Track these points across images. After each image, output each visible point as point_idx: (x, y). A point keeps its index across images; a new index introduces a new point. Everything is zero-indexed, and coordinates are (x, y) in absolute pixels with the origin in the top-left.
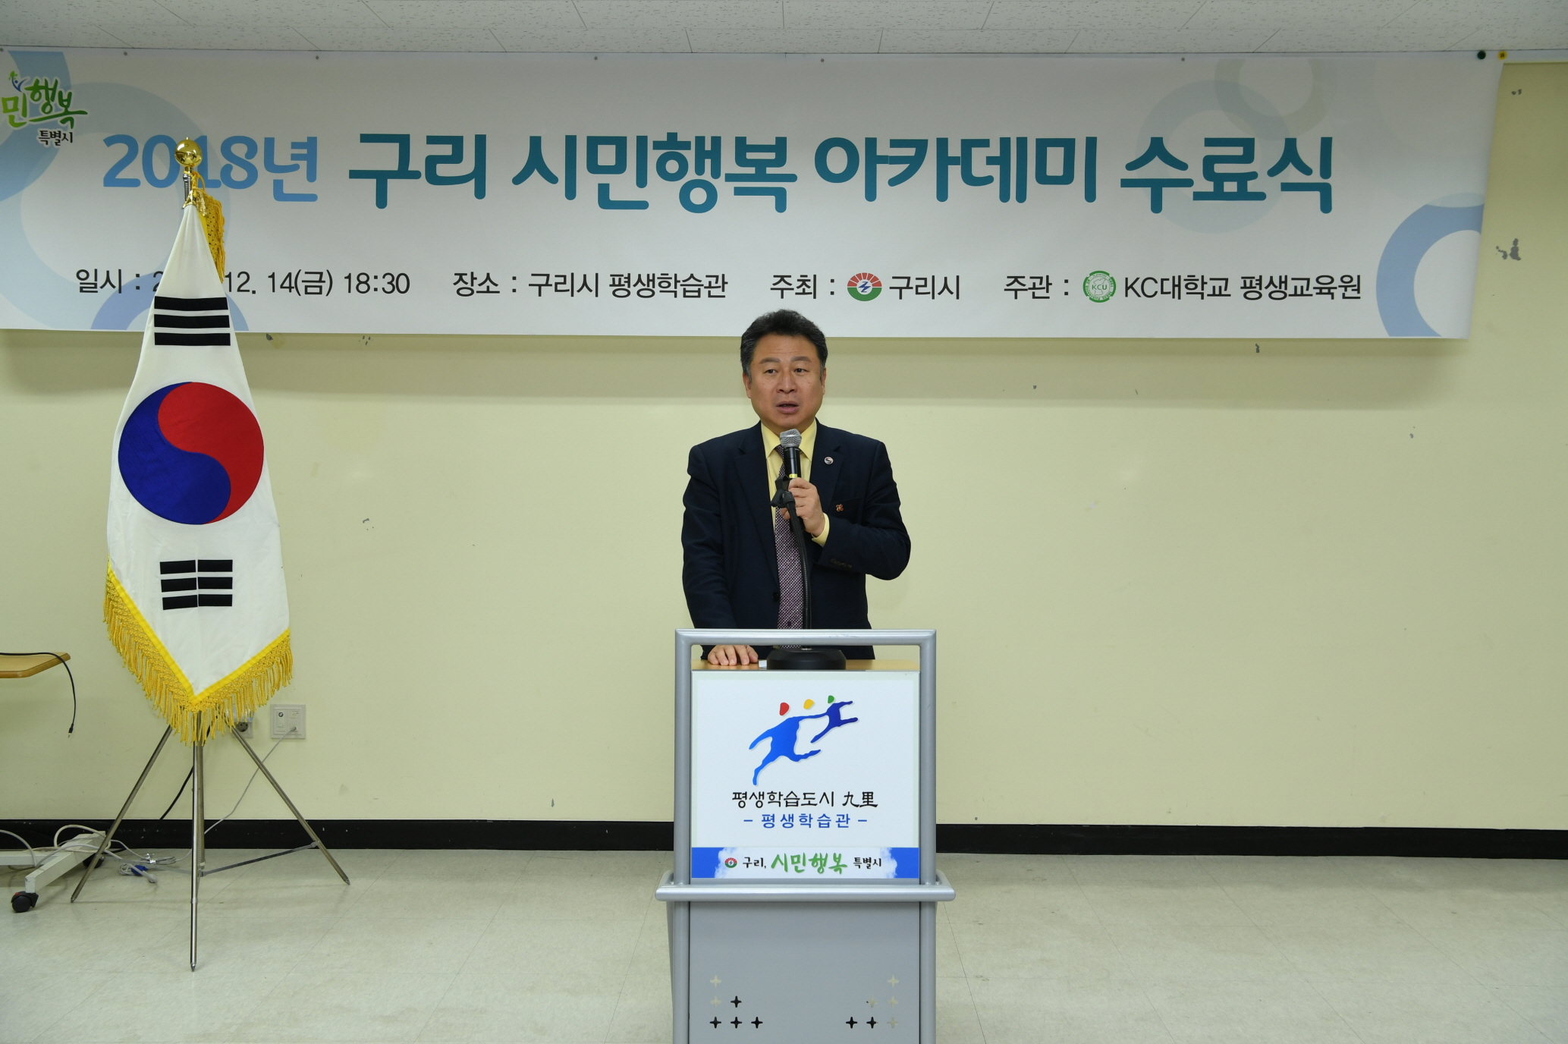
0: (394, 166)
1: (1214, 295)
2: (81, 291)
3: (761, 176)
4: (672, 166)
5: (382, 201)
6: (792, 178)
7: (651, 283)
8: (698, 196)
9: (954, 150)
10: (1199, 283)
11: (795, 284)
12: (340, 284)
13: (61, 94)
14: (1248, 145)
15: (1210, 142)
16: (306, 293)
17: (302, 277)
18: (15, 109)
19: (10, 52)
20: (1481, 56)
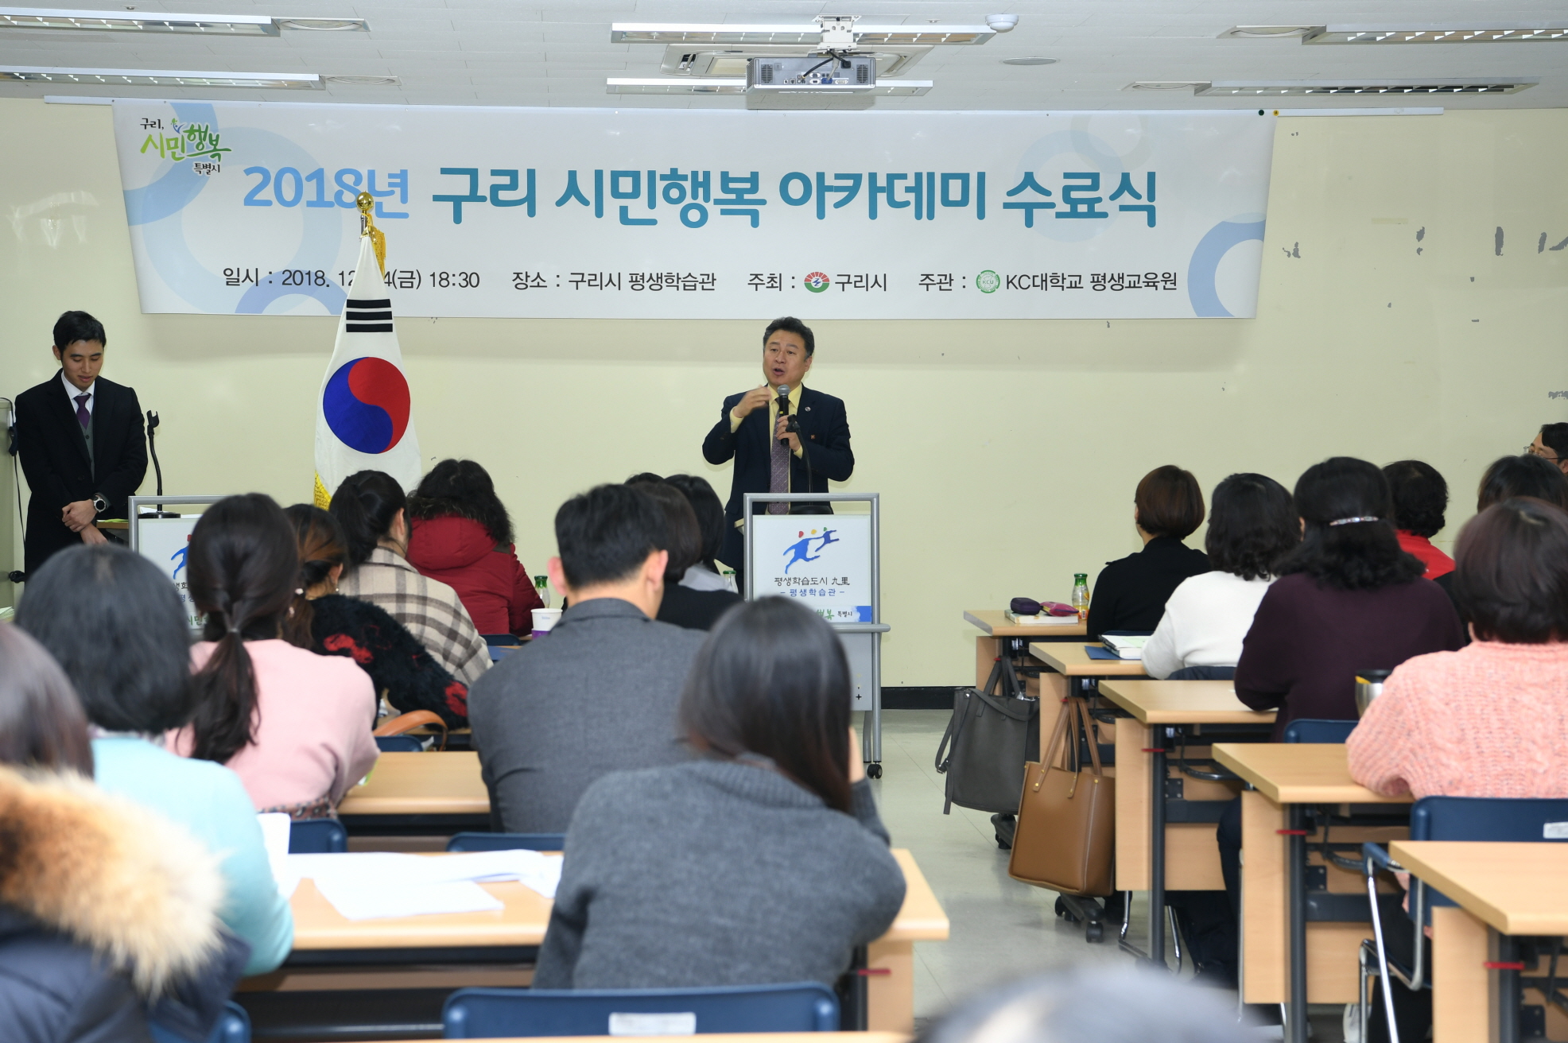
0: (467, 192)
1: (1071, 287)
2: (227, 284)
3: (740, 200)
4: (674, 193)
5: (458, 218)
6: (763, 202)
7: (660, 280)
8: (694, 216)
9: (882, 182)
10: (1060, 279)
11: (766, 280)
12: (427, 280)
13: (210, 135)
14: (1095, 177)
15: (1067, 176)
16: (401, 287)
17: (398, 275)
18: (176, 147)
19: (172, 104)
20: (1261, 113)
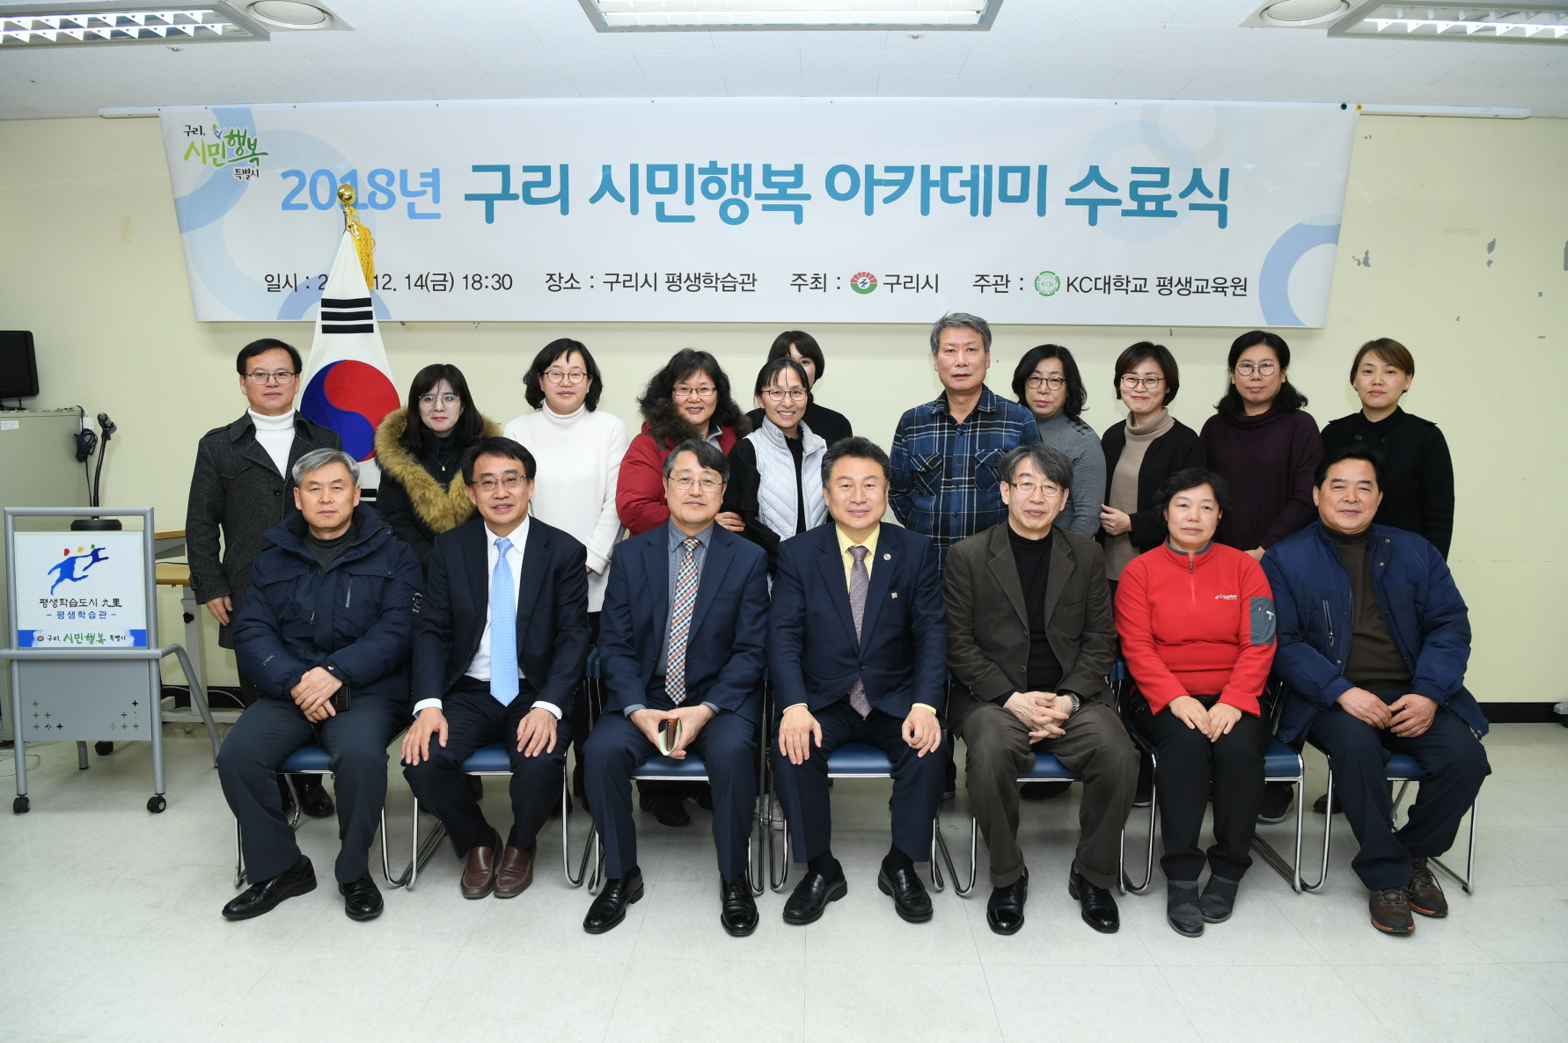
0: (499, 191)
1: (1136, 291)
2: (269, 290)
3: (783, 195)
4: (713, 188)
5: (490, 218)
6: (807, 197)
7: (697, 280)
8: (734, 212)
9: (935, 175)
10: (1125, 282)
11: (810, 281)
12: (460, 282)
13: (249, 139)
14: (1165, 173)
15: (1135, 170)
16: (434, 289)
17: (431, 277)
18: (217, 153)
19: (212, 109)
20: (1344, 107)
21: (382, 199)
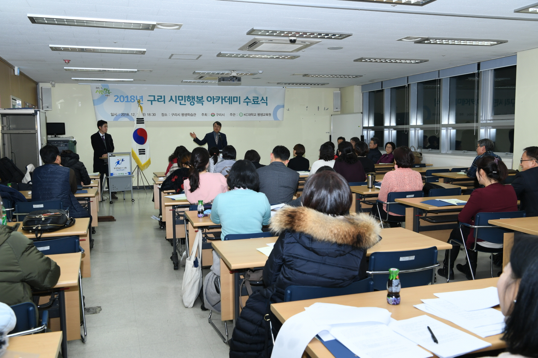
0: (153, 100)
1: (254, 116)
2: (112, 116)
3: (200, 101)
4: (189, 100)
5: (152, 104)
6: (204, 101)
7: (187, 114)
8: (192, 103)
9: (223, 98)
10: (253, 114)
12: (147, 115)
13: (108, 90)
14: (258, 97)
15: (253, 97)
18: (102, 92)
19: (101, 84)
20: (283, 87)
21: (133, 100)
